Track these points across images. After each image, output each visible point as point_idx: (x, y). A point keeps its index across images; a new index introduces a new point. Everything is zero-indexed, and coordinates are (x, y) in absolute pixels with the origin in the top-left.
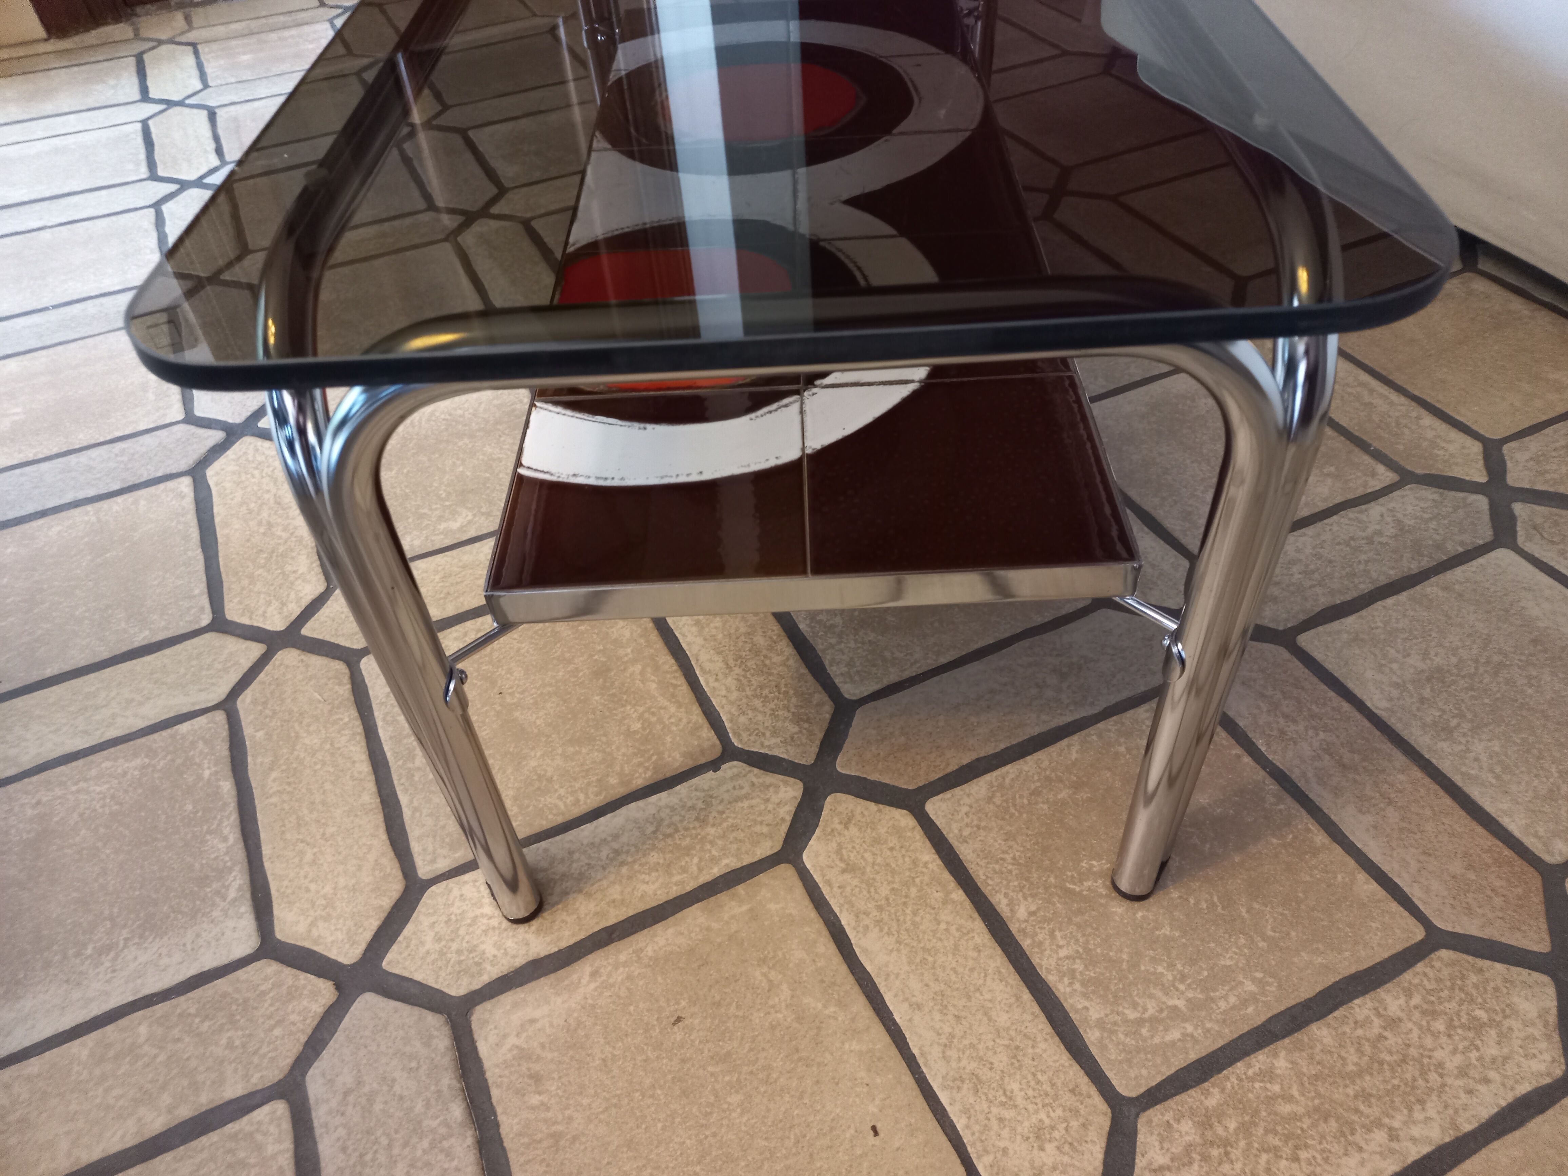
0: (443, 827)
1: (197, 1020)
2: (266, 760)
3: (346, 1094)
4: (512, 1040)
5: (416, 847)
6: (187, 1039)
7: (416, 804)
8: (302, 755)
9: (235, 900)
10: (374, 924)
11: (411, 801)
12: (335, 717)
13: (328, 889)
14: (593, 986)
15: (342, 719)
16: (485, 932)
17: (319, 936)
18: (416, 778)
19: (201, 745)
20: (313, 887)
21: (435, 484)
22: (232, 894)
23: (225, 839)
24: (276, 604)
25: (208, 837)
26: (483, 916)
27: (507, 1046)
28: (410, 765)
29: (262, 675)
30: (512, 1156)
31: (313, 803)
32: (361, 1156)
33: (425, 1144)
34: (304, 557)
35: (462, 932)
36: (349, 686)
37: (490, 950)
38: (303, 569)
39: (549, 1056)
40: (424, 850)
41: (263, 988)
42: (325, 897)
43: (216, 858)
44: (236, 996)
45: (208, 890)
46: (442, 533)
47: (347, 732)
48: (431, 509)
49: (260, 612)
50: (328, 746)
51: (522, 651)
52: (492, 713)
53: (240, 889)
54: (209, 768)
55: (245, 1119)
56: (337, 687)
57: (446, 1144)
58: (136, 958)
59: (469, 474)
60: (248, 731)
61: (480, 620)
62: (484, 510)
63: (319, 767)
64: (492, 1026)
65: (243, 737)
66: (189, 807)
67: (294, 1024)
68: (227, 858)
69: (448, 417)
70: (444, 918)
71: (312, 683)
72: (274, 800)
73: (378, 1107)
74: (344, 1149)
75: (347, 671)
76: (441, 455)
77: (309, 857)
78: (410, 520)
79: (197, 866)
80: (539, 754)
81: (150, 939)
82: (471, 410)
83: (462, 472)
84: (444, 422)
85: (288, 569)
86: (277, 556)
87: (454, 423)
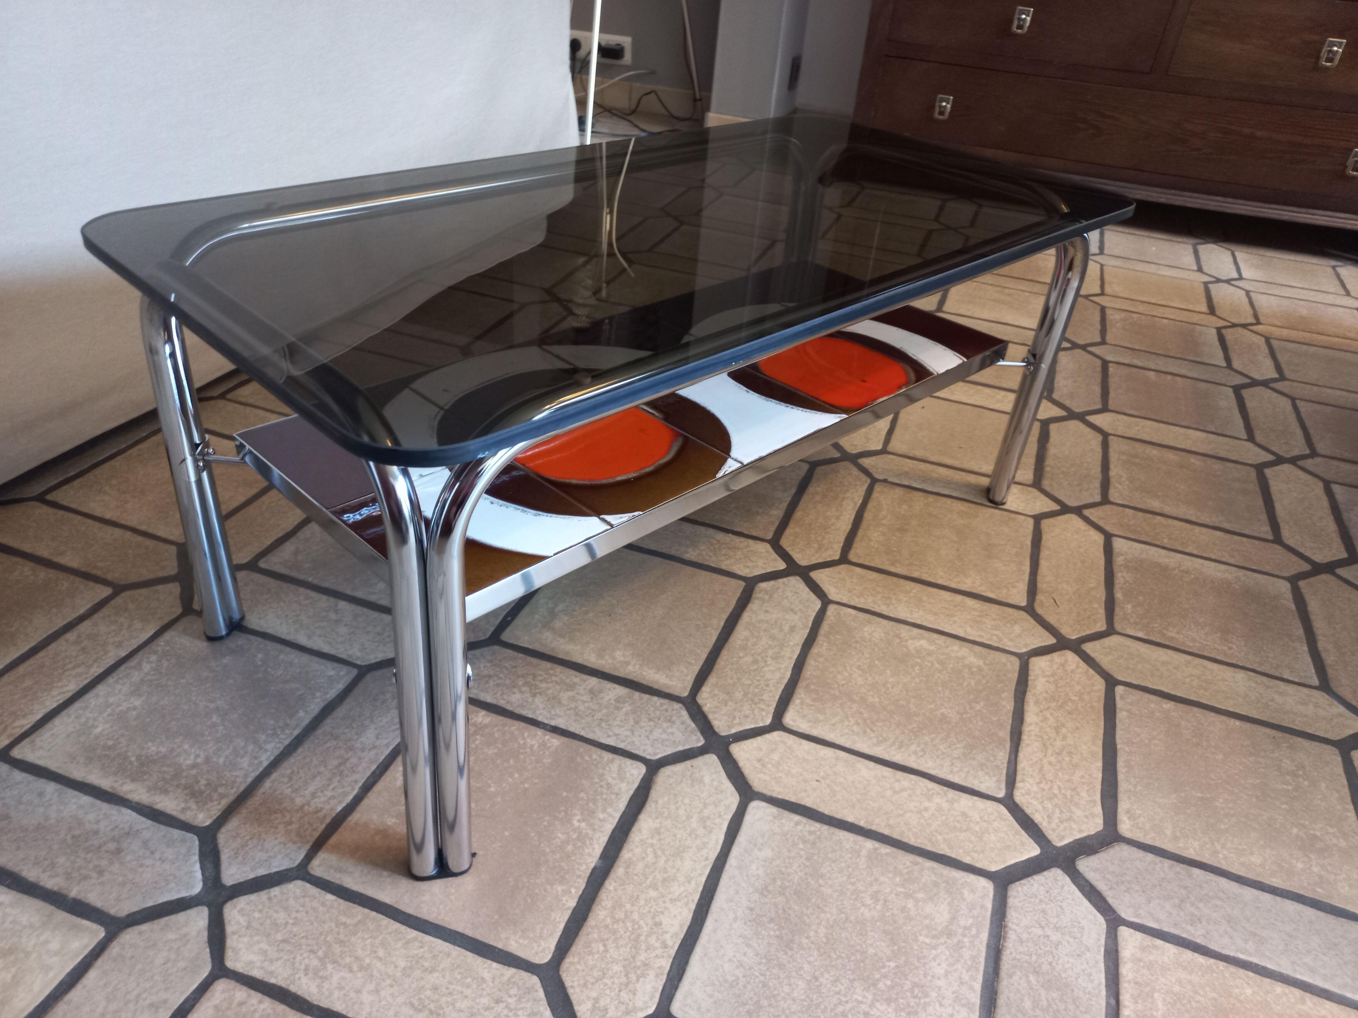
0: (1015, 526)
1: (1143, 533)
2: (1094, 593)
3: (1086, 490)
5: (1031, 527)
6: (1147, 530)
7: (1024, 538)
8: (1074, 584)
9: (1121, 555)
10: (1059, 518)
12: (1049, 589)
13: (1076, 536)
15: (1047, 587)
17: (1085, 527)
18: (1019, 545)
19: (1131, 621)
20: (1083, 541)
21: (917, 680)
22: (1122, 558)
24: (1068, 668)
25: (1131, 582)
27: (1023, 472)
28: (1020, 551)
29: (1088, 632)
31: (1074, 565)
33: (1062, 469)
34: (1039, 688)
35: (1024, 499)
36: (1037, 598)
37: (1019, 491)
38: (1042, 680)
40: (1027, 525)
41: (1113, 526)
42: (1079, 535)
43: (1128, 573)
44: (1125, 530)
45: (1134, 565)
46: (935, 644)
47: (1047, 580)
48: (933, 664)
49: (1080, 670)
50: (1059, 580)
51: (934, 558)
52: (968, 546)
53: (1118, 557)
55: (1126, 504)
56: (1044, 601)
58: (1169, 562)
59: (888, 672)
60: (1102, 611)
62: (898, 641)
63: (1067, 575)
65: (1105, 610)
66: (1141, 598)
67: (1102, 512)
68: (1123, 570)
69: (868, 730)
71: (1057, 612)
72: (1094, 576)
73: (1076, 483)
74: (1091, 482)
75: (1035, 606)
76: (898, 700)
77: (1082, 550)
78: (951, 666)
79: (1138, 575)
81: (1163, 564)
82: (846, 723)
83: (892, 677)
84: (875, 728)
85: (1053, 687)
86: (1058, 701)
87: (868, 722)
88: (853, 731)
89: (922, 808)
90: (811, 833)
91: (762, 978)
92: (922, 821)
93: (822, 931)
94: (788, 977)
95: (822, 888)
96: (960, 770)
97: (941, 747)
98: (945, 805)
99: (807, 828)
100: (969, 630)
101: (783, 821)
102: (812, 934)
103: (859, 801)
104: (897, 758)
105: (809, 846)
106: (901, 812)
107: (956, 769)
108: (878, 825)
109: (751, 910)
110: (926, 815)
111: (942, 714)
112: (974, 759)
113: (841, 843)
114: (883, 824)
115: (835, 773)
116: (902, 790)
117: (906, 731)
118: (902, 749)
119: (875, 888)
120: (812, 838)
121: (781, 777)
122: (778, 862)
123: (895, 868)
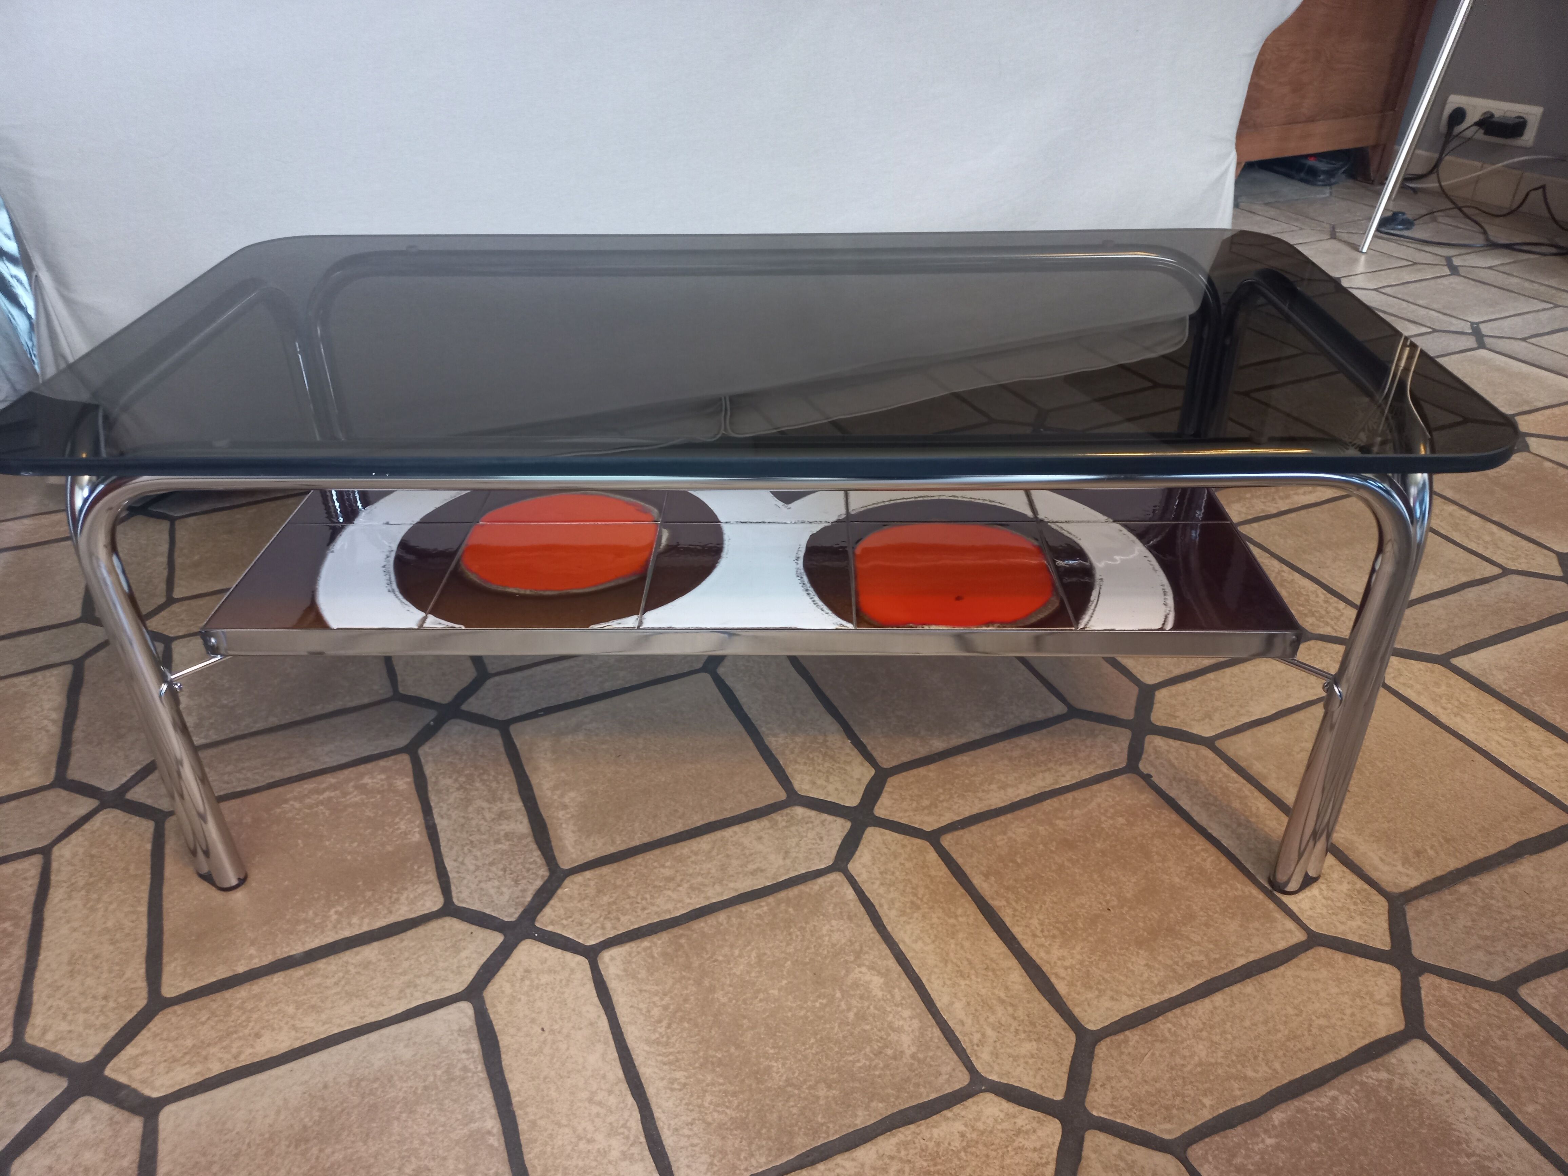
0: (1257, 930)
1: (1500, 1068)
2: (1237, 1086)
3: (1491, 954)
4: (1401, 869)
5: (1282, 945)
6: (1518, 1071)
7: (1243, 952)
8: (1220, 1054)
9: (1388, 1071)
10: (1359, 961)
11: (1242, 955)
12: (1167, 1034)
13: (1346, 999)
14: (1343, 831)
15: (1169, 1030)
16: (1333, 891)
17: (1388, 995)
18: (1217, 956)
19: (1238, 1160)
20: (1348, 1011)
21: (802, 1013)
22: (1384, 1075)
23: (1335, 1099)
24: (1020, 1141)
25: (1339, 1116)
26: (1321, 894)
27: (1405, 871)
28: (1205, 963)
29: (1130, 1123)
30: (1471, 860)
31: (1269, 1032)
32: (1522, 936)
33: (1493, 902)
34: (936, 1132)
35: (1340, 905)
36: (1127, 1033)
37: (1345, 887)
38: (959, 1126)
39: (1400, 849)
40: (1283, 939)
41: (1450, 1026)
42: (1353, 1000)
43: (1357, 1101)
44: (1466, 1043)
45: (1389, 1098)
46: (890, 992)
47: (1184, 1022)
48: (849, 1010)
49: (1035, 1156)
50: (1204, 1034)
51: (1055, 899)
52: (1133, 913)
53: (1377, 1070)
54: (1263, 1141)
55: (1545, 1012)
56: (1131, 1043)
57: (1487, 891)
58: (1479, 1140)
59: (784, 982)
60: (1206, 1115)
61: (1019, 937)
62: (852, 958)
63: (1229, 1036)
64: (1397, 881)
65: (1214, 1118)
66: (1314, 1146)
67: (1464, 997)
68: (1353, 1091)
69: (665, 1023)
70: (1334, 917)
71: (1129, 1068)
72: (1277, 1066)
73: (1488, 933)
74: (1525, 947)
75: (1108, 1040)
76: (744, 1017)
77: (1322, 1022)
78: (868, 1027)
79: (1371, 1116)
80: (1166, 877)
81: (1457, 1133)
82: (656, 999)
83: (780, 990)
84: (674, 1026)
85: (957, 1144)
86: (935, 1165)
87: (679, 1014)
88: (649, 1011)
89: (589, 1136)
90: (465, 1069)
91: (244, 1147)
92: (569, 1148)
93: (339, 1156)
94: (259, 1167)
95: (396, 1123)
96: (689, 1137)
97: (708, 1098)
98: (615, 1154)
99: (467, 1063)
100: (958, 1006)
101: (460, 1039)
102: (329, 1150)
103: (545, 1078)
104: (647, 1071)
105: (444, 1078)
106: (564, 1122)
107: (686, 1131)
108: (526, 1114)
109: (325, 1087)
110: (582, 1145)
111: (769, 1067)
112: (723, 1138)
113: (472, 1100)
114: (532, 1117)
115: (568, 1036)
116: (600, 1104)
117: (701, 1054)
118: (666, 1067)
119: (431, 1164)
120: (457, 1073)
121: (520, 1000)
122: (402, 1068)
123: (476, 1164)
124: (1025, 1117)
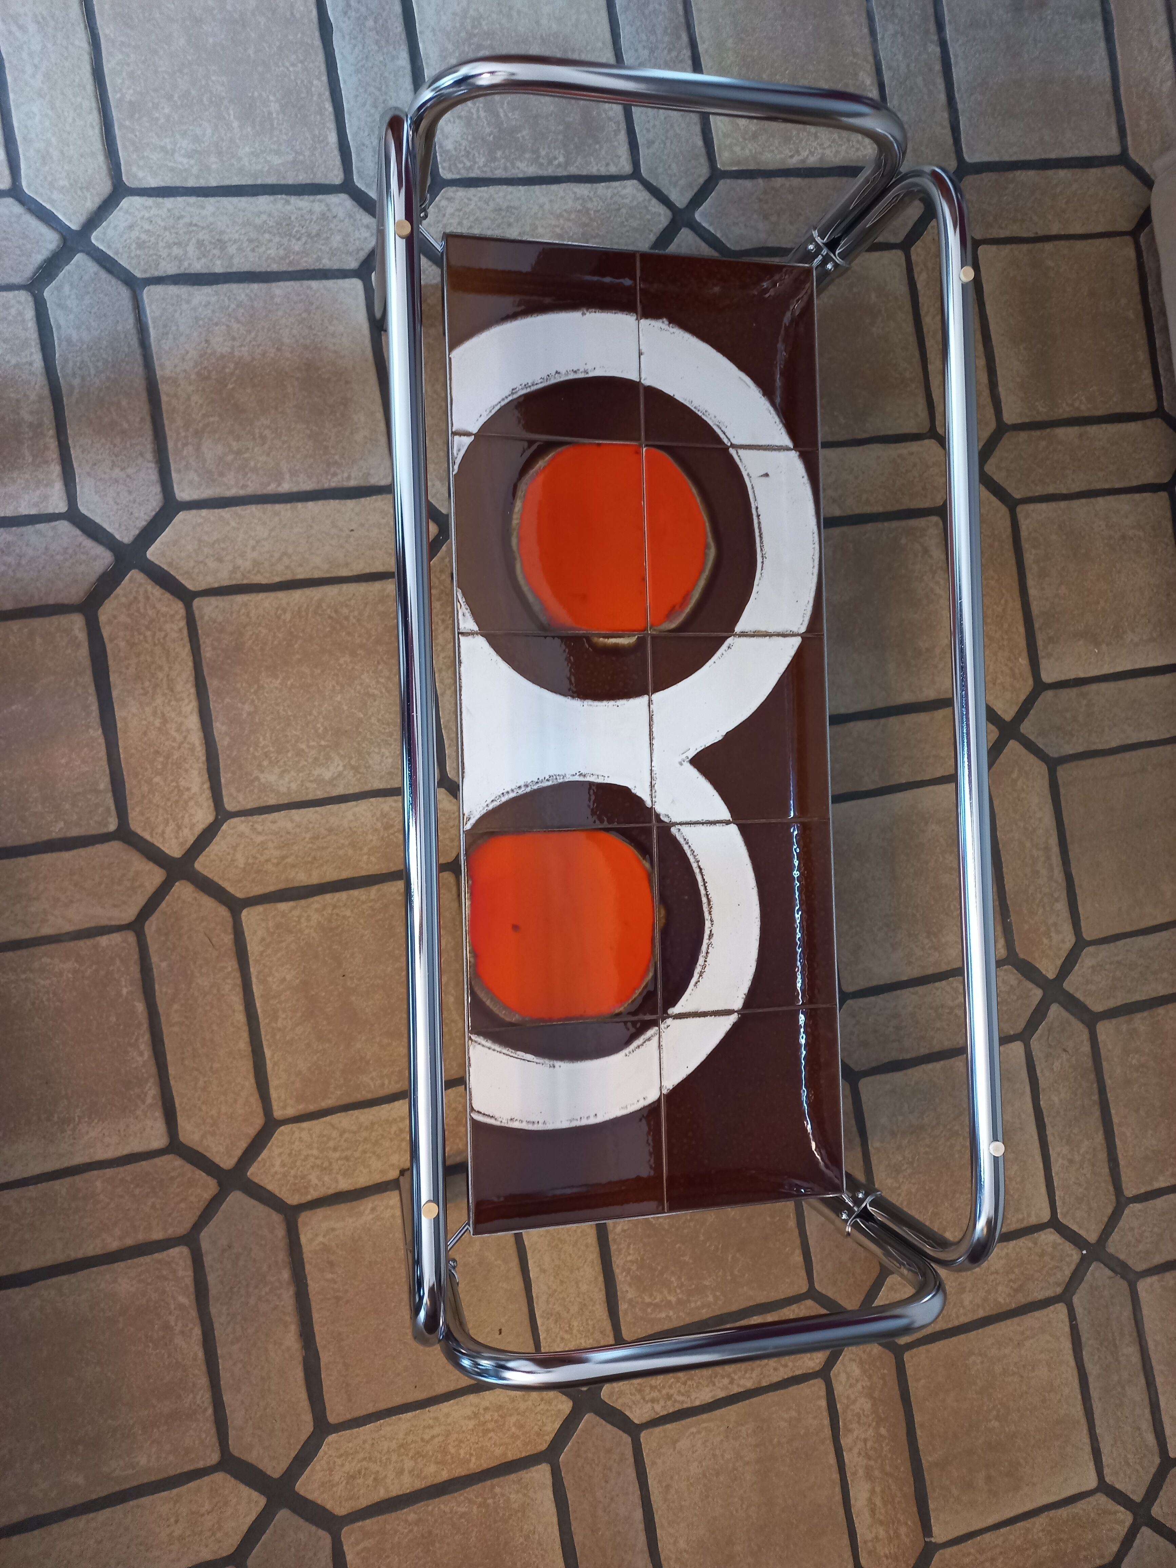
0: (293, 1083)
1: (132, 1186)
2: (169, 991)
3: (223, 1251)
4: (320, 1239)
5: (274, 1094)
6: (127, 1197)
7: (276, 1059)
8: (196, 994)
9: (151, 1105)
10: (243, 1145)
11: (273, 1056)
12: (222, 964)
13: (214, 1112)
14: (371, 1216)
15: (226, 968)
16: (312, 1167)
17: (208, 1146)
18: (278, 1037)
19: (118, 962)
20: (204, 1108)
21: (315, 712)
22: (149, 1100)
23: (141, 1054)
24: (172, 826)
25: (129, 1049)
26: (312, 1155)
27: (317, 1242)
28: (274, 1025)
29: (163, 904)
30: (313, 1304)
31: (204, 1039)
32: (231, 1288)
33: (267, 1289)
34: (195, 773)
35: (298, 1163)
36: (232, 936)
37: (314, 1181)
38: (195, 789)
39: (340, 1253)
40: (279, 1098)
41: (173, 1174)
42: (212, 1117)
43: (136, 1068)
44: (156, 1176)
45: (132, 1093)
46: (315, 781)
47: (229, 981)
48: (308, 746)
49: (159, 830)
50: (215, 991)
51: (365, 938)
52: (336, 993)
53: (154, 1097)
54: (126, 986)
55: (165, 1253)
56: (223, 935)
57: (278, 1292)
58: (87, 1133)
59: (345, 708)
60: (155, 959)
61: (337, 895)
62: (353, 762)
63: (208, 1008)
64: (309, 1227)
65: (151, 964)
66: (113, 1019)
67: (192, 1202)
68: (144, 1071)
69: (334, 615)
70: (288, 1151)
71: (204, 924)
72: (176, 1029)
73: (241, 1263)
74: (222, 1282)
75: (230, 920)
76: (323, 671)
77: (201, 1083)
78: (290, 755)
79: (123, 1071)
80: (364, 1038)
81: (96, 1121)
82: (356, 613)
83: (339, 703)
84: (329, 621)
85: (183, 783)
86: (172, 764)
87: (338, 627)
88: (347, 606)
89: (258, 548)
90: (335, 474)
91: (315, 332)
92: (253, 534)
93: (290, 390)
94: (297, 341)
95: (304, 426)
96: (239, 612)
97: (264, 631)
98: (239, 562)
99: (340, 477)
100: (289, 826)
101: (361, 474)
102: (296, 383)
103: (311, 527)
104: (297, 596)
105: (331, 460)
106: (273, 534)
107: (243, 610)
108: (287, 510)
109: (347, 382)
110: (252, 543)
111: (276, 677)
112: (232, 634)
113: (308, 476)
114: (283, 513)
115: (341, 547)
116: (280, 559)
117: (301, 634)
118: (296, 608)
119: (266, 446)
120: (332, 470)
121: (383, 518)
122: (347, 433)
123: (258, 474)
124: (189, 836)
